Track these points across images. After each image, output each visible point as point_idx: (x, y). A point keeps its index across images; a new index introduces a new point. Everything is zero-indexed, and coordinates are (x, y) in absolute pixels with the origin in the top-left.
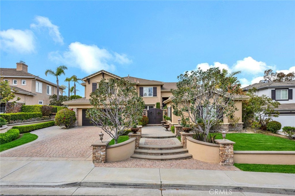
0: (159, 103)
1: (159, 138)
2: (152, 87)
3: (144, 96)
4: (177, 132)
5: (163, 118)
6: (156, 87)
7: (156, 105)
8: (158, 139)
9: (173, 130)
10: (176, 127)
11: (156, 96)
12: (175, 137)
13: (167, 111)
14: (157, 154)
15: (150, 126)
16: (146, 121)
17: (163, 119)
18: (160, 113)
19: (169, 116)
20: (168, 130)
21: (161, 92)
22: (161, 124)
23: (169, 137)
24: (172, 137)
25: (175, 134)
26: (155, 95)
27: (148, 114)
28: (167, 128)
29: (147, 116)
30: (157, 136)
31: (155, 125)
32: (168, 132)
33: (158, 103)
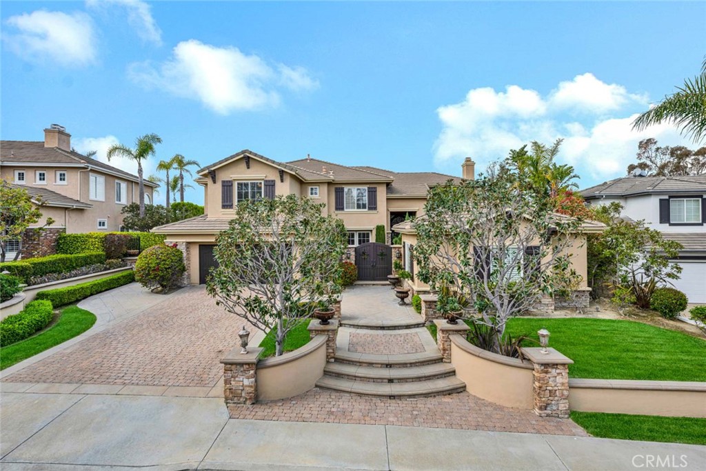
0: (384, 226)
1: (382, 328)
2: (366, 187)
3: (345, 210)
4: (426, 315)
5: (393, 266)
6: (376, 188)
7: (374, 232)
8: (380, 332)
9: (417, 306)
10: (426, 302)
11: (375, 209)
12: (424, 326)
13: (402, 249)
14: (380, 380)
15: (362, 285)
16: (351, 276)
17: (393, 269)
18: (385, 254)
19: (407, 269)
20: (404, 304)
21: (387, 199)
22: (387, 280)
23: (408, 327)
24: (415, 325)
25: (421, 318)
26: (373, 206)
27: (356, 257)
28: (402, 299)
29: (353, 262)
30: (380, 323)
31: (373, 285)
32: (404, 307)
33: (381, 226)
